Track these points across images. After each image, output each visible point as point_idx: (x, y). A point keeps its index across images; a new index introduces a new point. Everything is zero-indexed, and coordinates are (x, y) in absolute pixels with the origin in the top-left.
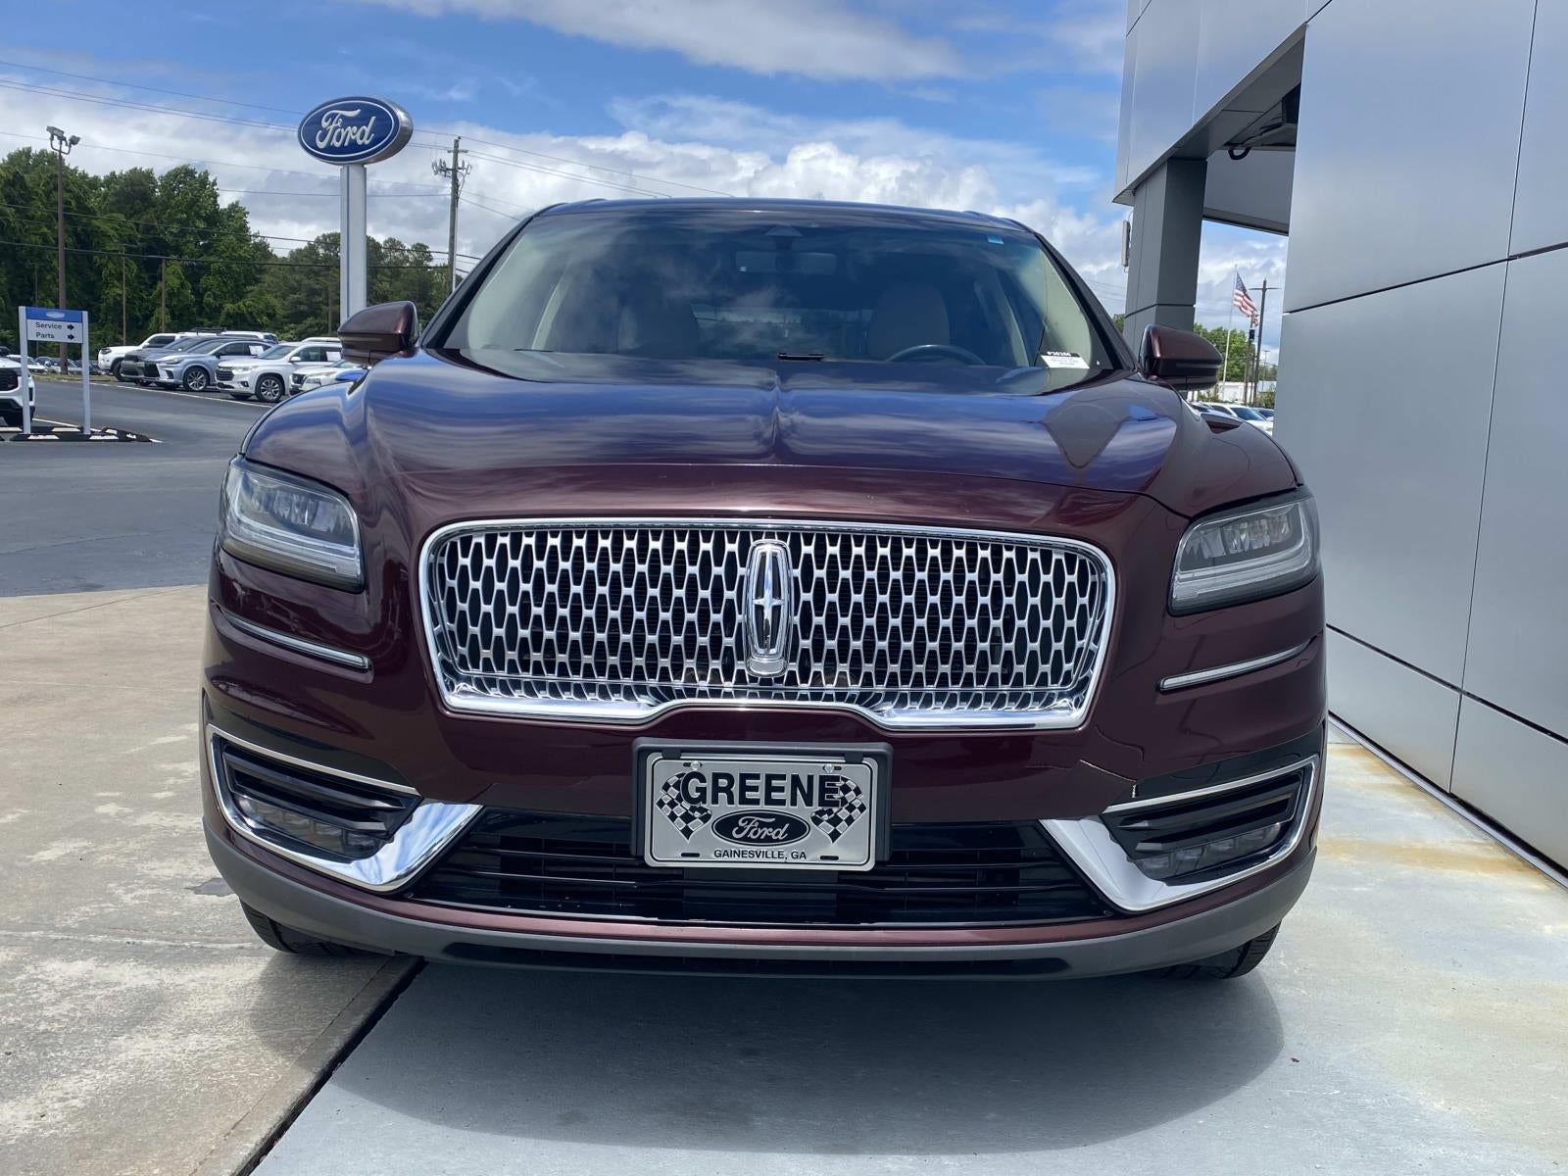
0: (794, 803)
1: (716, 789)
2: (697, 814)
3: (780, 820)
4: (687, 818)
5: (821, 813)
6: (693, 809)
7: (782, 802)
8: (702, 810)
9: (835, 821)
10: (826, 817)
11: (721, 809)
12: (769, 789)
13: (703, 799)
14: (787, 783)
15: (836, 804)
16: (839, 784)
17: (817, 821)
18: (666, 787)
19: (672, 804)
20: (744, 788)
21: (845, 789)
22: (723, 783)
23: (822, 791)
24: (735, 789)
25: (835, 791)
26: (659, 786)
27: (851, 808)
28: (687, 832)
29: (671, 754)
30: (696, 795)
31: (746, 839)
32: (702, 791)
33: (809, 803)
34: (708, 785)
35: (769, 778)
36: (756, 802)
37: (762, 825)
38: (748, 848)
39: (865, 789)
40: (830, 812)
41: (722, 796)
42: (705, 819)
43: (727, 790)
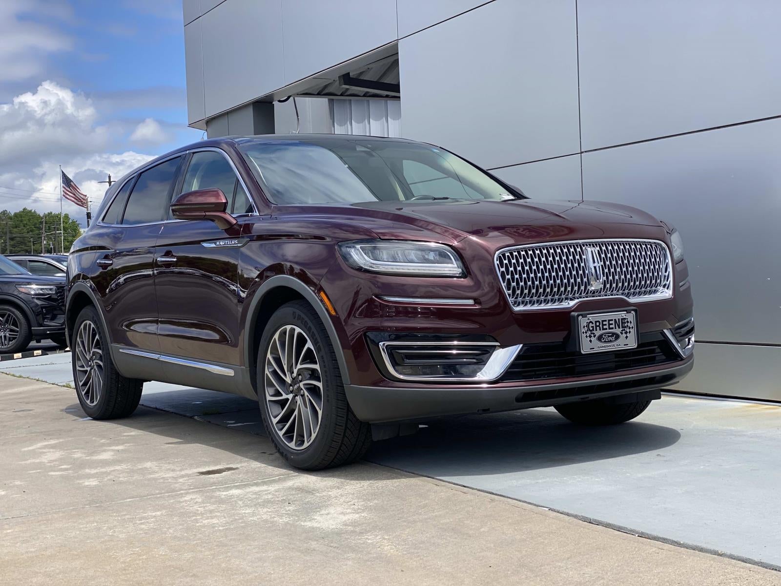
0: (616, 328)
1: (596, 326)
2: (592, 335)
3: (613, 334)
4: (590, 337)
5: (622, 330)
6: (591, 333)
7: (612, 328)
8: (594, 333)
9: (626, 333)
10: (624, 332)
11: (598, 333)
12: (610, 324)
13: (593, 330)
14: (613, 322)
15: (625, 327)
16: (626, 321)
17: (622, 333)
18: (584, 327)
19: (586, 333)
20: (603, 325)
21: (628, 322)
22: (598, 324)
23: (622, 323)
24: (601, 326)
25: (625, 323)
26: (582, 327)
27: (630, 328)
28: (591, 341)
29: (584, 316)
30: (591, 329)
31: (605, 341)
32: (593, 327)
33: (619, 328)
34: (594, 325)
35: (609, 320)
36: (606, 329)
37: (609, 336)
38: (606, 345)
39: (632, 322)
40: (624, 330)
41: (598, 328)
42: (595, 336)
43: (599, 326)
